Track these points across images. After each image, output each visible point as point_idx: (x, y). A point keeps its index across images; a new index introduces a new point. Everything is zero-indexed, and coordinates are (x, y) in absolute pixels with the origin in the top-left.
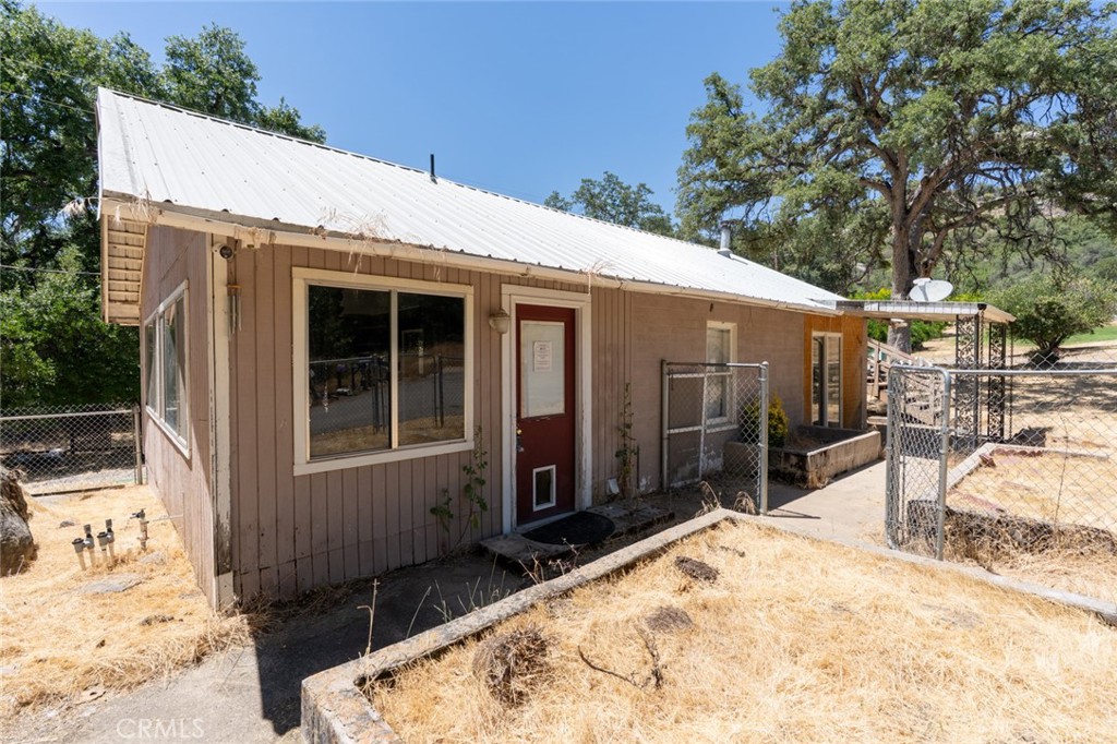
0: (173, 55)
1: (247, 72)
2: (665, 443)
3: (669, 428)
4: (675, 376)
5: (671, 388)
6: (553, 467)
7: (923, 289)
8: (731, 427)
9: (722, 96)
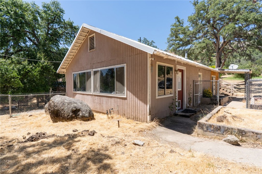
0: (44, 7)
1: (62, 11)
2: (194, 97)
3: (195, 94)
4: (196, 84)
5: (195, 86)
6: (180, 100)
7: (232, 66)
8: (201, 95)
9: (179, 21)
